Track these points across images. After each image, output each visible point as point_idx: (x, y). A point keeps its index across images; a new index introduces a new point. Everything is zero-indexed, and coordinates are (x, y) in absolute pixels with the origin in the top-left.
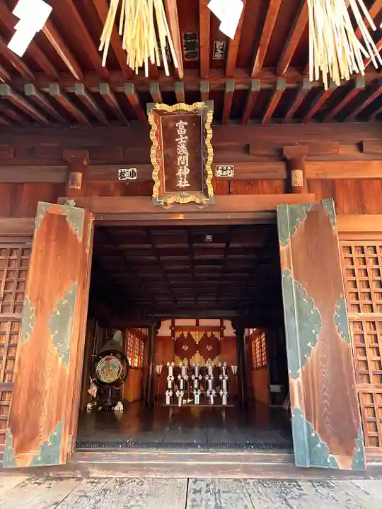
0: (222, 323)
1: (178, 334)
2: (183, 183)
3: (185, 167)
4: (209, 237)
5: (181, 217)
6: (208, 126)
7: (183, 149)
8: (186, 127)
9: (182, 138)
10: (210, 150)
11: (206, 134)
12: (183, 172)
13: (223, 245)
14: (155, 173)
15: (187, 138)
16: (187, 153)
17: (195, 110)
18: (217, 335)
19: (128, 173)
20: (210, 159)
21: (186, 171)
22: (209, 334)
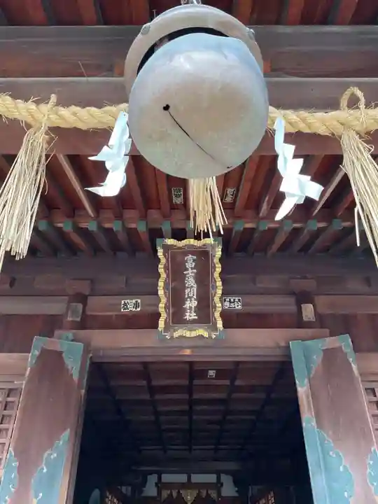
0: (219, 478)
1: (165, 494)
2: (191, 316)
3: (193, 299)
4: (212, 373)
5: (188, 352)
6: (216, 260)
7: (191, 282)
8: (194, 261)
9: (190, 271)
10: (219, 283)
11: (215, 267)
12: (191, 304)
13: (227, 382)
14: (162, 305)
15: (195, 271)
16: (195, 286)
17: (204, 245)
18: (214, 494)
19: (131, 305)
20: (219, 292)
21: (194, 304)
22: (204, 493)
